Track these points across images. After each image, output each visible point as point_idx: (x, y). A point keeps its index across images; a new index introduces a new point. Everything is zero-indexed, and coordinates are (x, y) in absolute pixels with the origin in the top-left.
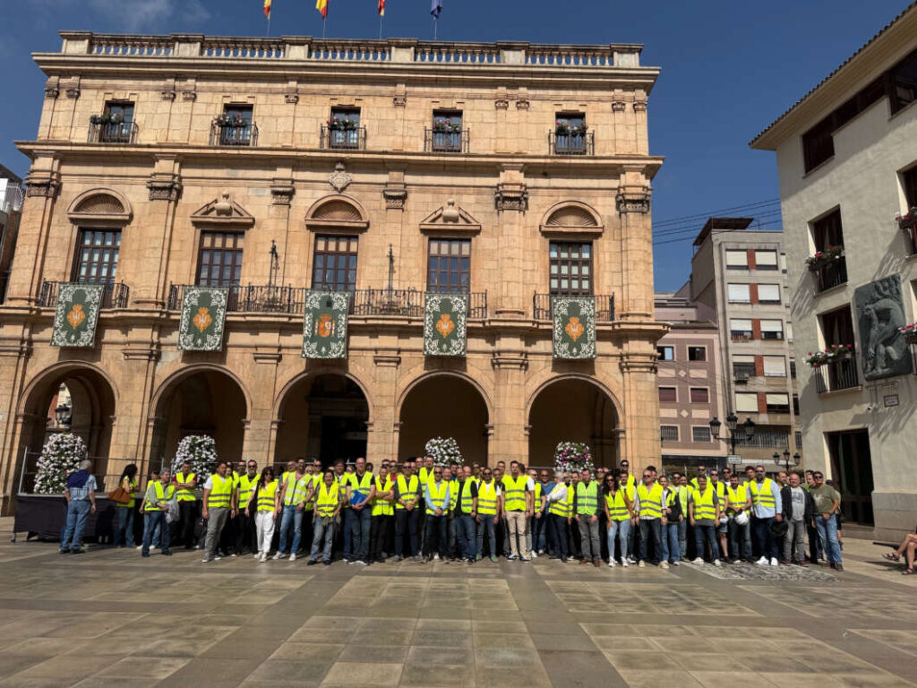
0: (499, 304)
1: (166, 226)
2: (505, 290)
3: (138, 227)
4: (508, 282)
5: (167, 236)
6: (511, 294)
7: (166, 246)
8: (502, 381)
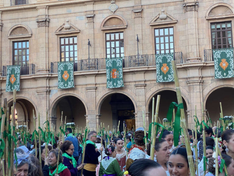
0: (188, 56)
1: (46, 38)
2: (190, 50)
3: (35, 39)
4: (191, 45)
5: (47, 42)
6: (193, 51)
7: (47, 47)
8: (192, 91)
